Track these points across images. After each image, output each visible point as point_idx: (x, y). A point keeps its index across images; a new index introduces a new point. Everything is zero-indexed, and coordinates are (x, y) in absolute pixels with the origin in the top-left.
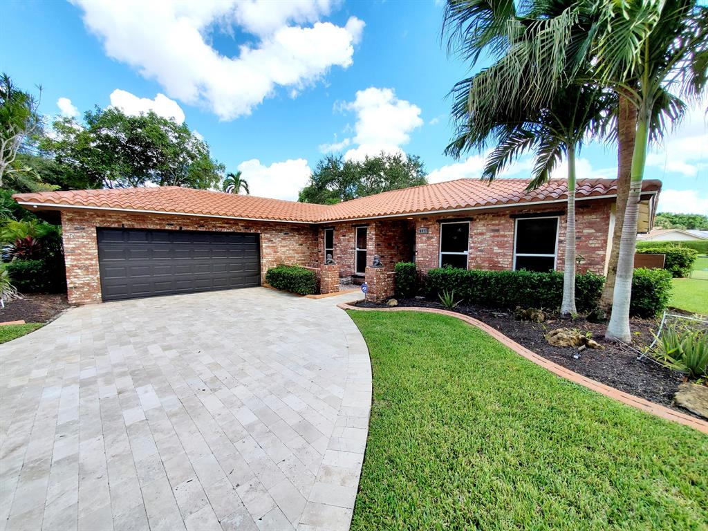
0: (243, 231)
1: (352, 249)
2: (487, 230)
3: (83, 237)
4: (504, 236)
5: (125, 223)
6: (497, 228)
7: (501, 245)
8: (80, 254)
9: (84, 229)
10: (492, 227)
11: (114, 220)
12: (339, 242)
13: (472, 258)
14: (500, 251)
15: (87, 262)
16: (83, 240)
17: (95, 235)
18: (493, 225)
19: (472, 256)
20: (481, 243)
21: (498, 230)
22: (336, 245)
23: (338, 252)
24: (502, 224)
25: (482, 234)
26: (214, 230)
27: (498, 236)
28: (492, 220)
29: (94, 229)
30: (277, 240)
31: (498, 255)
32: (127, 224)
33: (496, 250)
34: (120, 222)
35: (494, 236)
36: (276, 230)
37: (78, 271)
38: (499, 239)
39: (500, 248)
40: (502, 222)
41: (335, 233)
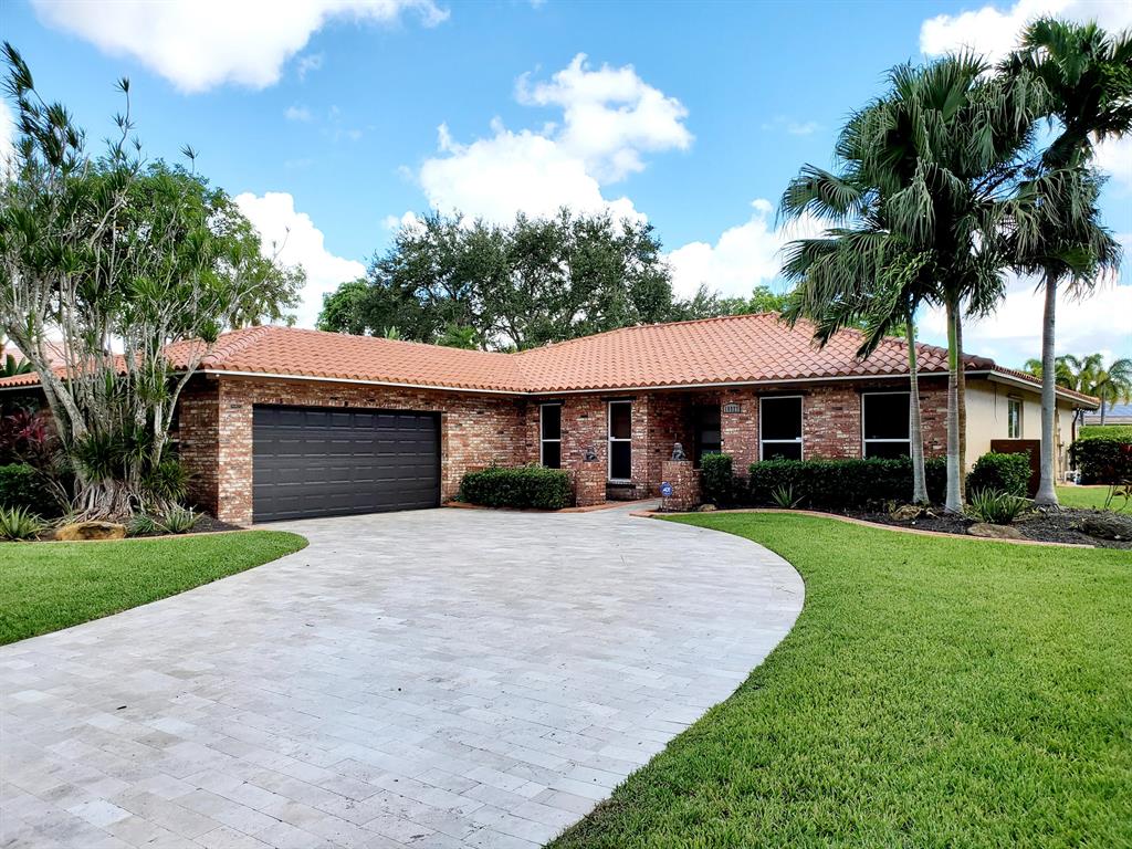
0: (422, 408)
1: (601, 438)
2: (827, 409)
3: (238, 419)
4: (851, 416)
5: (284, 396)
6: (839, 405)
7: (846, 429)
8: (234, 446)
9: (240, 407)
10: (834, 405)
11: (272, 392)
12: (575, 426)
13: (809, 448)
14: (845, 436)
15: (241, 459)
16: (239, 424)
17: (251, 416)
18: (834, 401)
19: (808, 444)
20: (818, 425)
21: (841, 409)
22: (567, 432)
23: (572, 444)
24: (846, 400)
25: (820, 413)
26: (386, 406)
27: (841, 417)
28: (833, 394)
29: (250, 407)
30: (467, 424)
31: (842, 441)
32: (286, 398)
33: (840, 435)
34: (279, 395)
35: (836, 417)
36: (467, 406)
37: (231, 472)
38: (843, 420)
39: (844, 432)
40: (846, 397)
41: (564, 411)
